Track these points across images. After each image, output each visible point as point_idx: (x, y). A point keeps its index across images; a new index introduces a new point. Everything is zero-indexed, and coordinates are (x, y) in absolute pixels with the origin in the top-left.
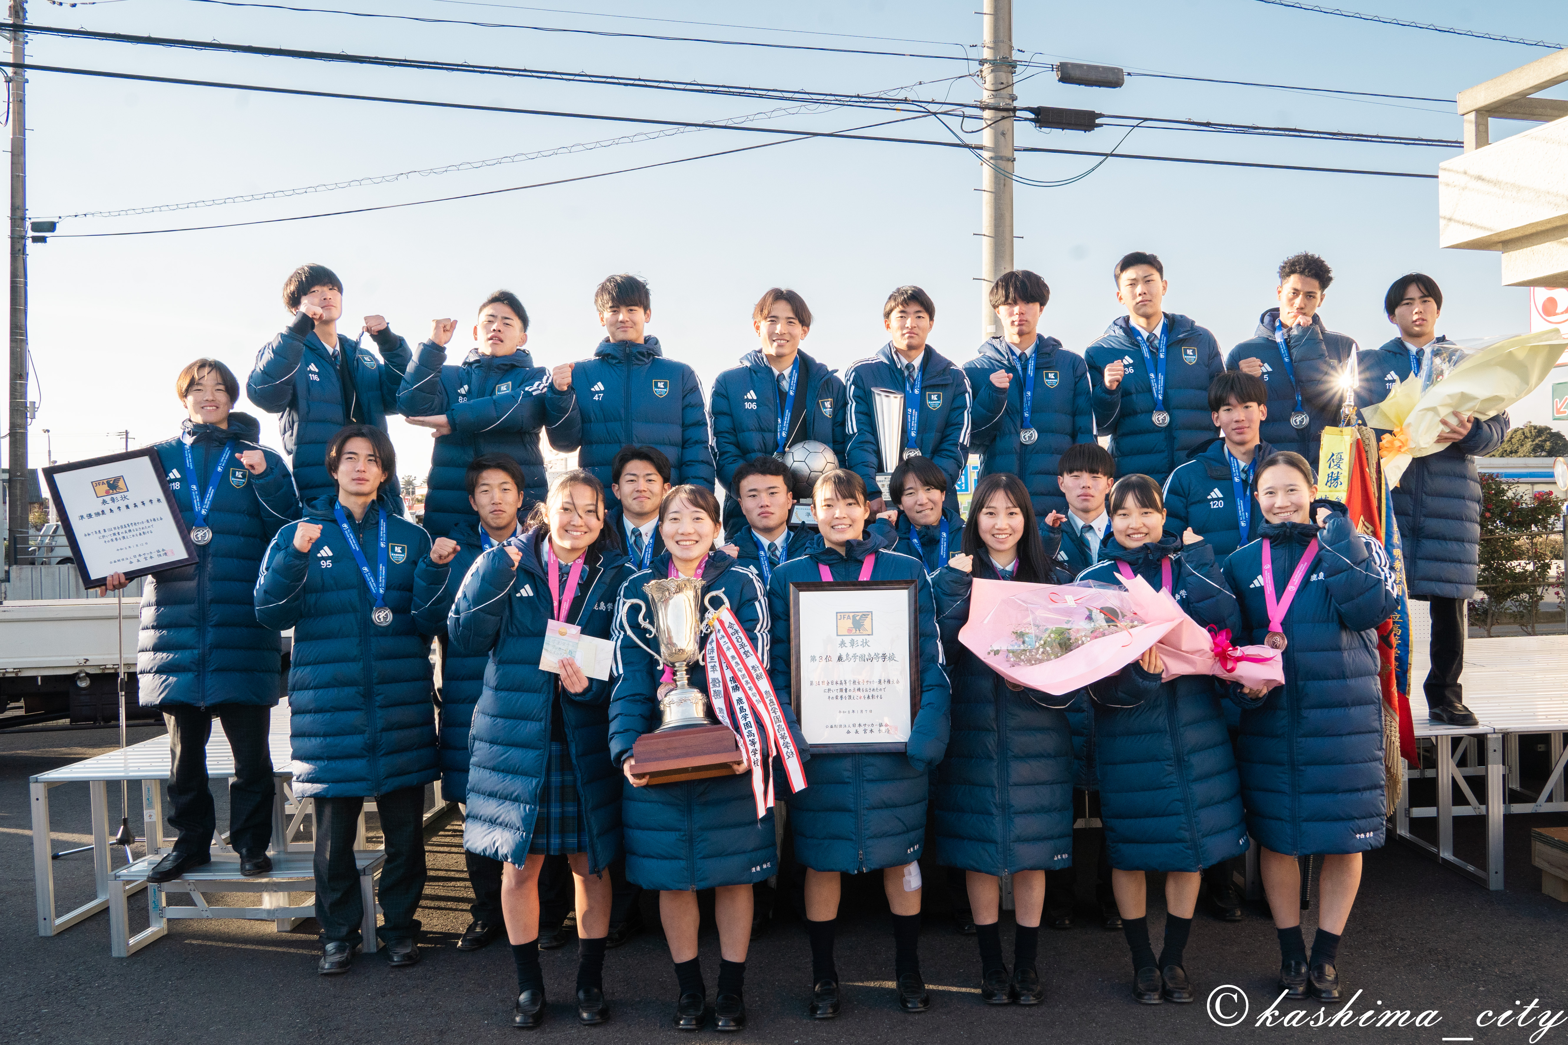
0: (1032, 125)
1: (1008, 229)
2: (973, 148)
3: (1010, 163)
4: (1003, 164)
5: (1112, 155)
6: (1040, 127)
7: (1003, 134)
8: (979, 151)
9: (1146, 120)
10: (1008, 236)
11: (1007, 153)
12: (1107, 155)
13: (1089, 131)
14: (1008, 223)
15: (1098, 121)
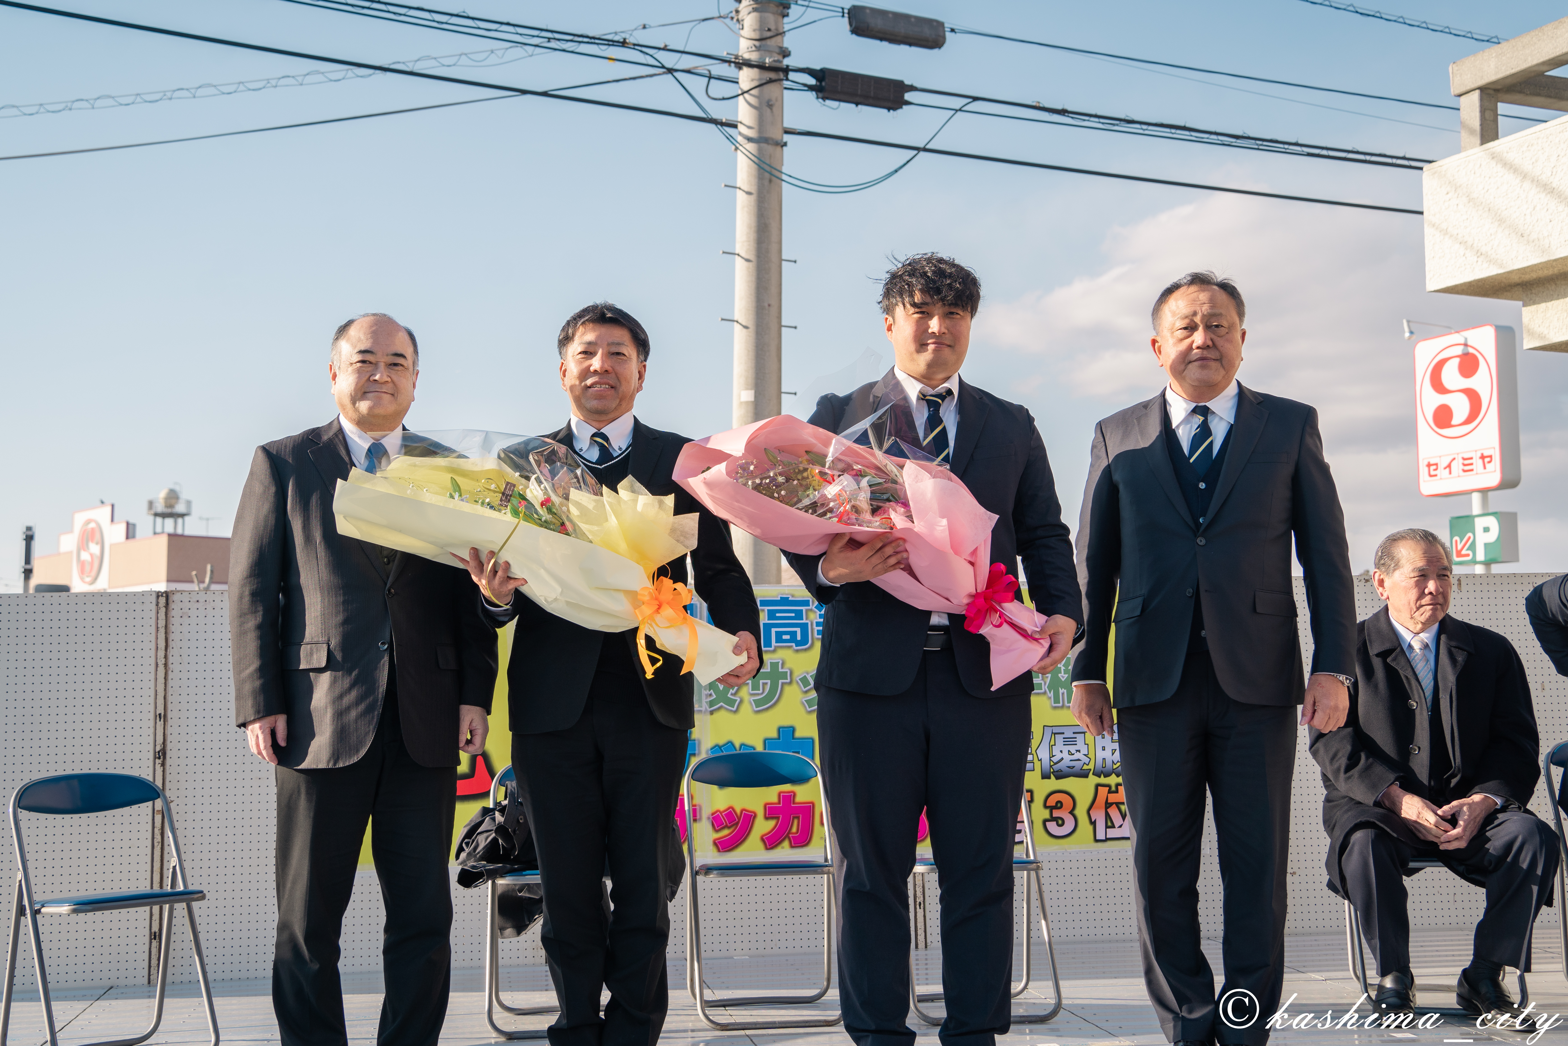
0: (812, 95)
1: (774, 247)
2: (722, 124)
3: (779, 148)
4: (769, 148)
5: (925, 150)
6: (824, 99)
7: (770, 106)
8: (730, 130)
9: (975, 99)
10: (774, 258)
11: (775, 133)
12: (918, 149)
13: (895, 109)
14: (774, 238)
15: (908, 96)
